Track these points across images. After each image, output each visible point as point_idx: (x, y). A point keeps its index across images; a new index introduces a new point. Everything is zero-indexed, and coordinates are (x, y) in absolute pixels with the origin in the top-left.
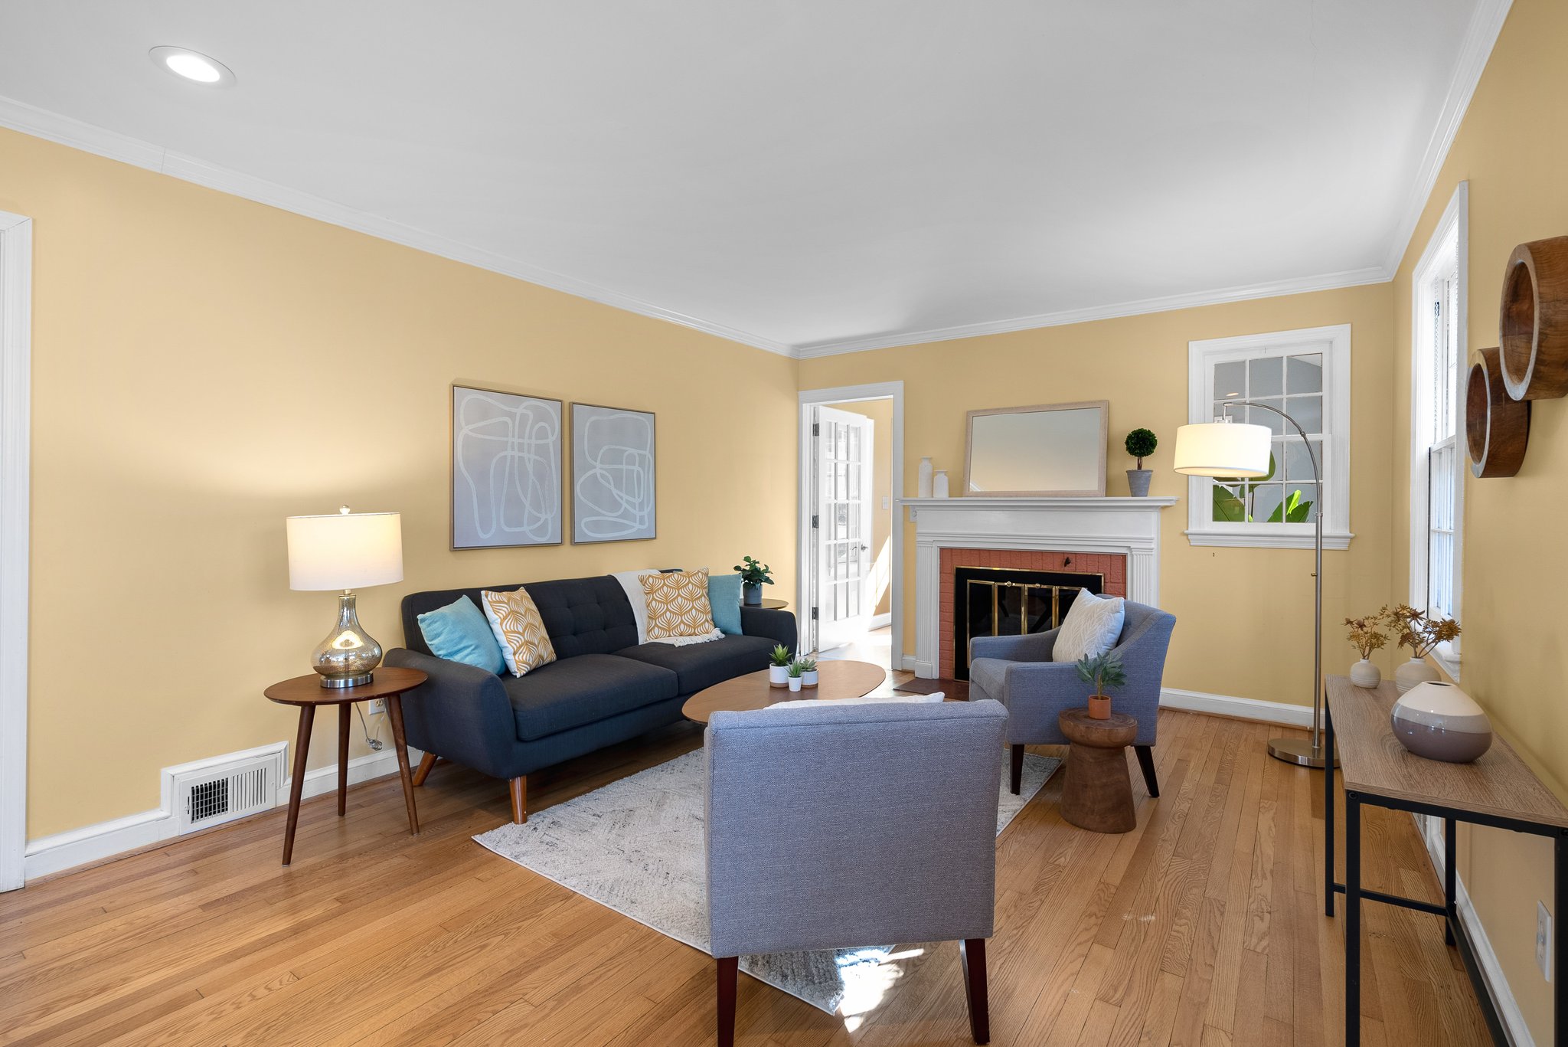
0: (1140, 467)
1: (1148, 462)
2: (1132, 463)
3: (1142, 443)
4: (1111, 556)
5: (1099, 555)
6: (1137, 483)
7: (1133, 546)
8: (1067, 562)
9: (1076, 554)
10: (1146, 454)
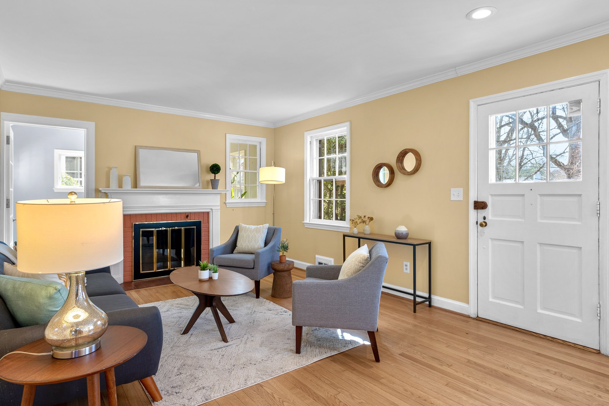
0: (215, 177)
1: (218, 176)
2: (212, 176)
3: (215, 169)
4: (203, 213)
5: (199, 213)
6: (214, 184)
7: (213, 209)
8: (187, 216)
9: (190, 213)
10: (217, 173)
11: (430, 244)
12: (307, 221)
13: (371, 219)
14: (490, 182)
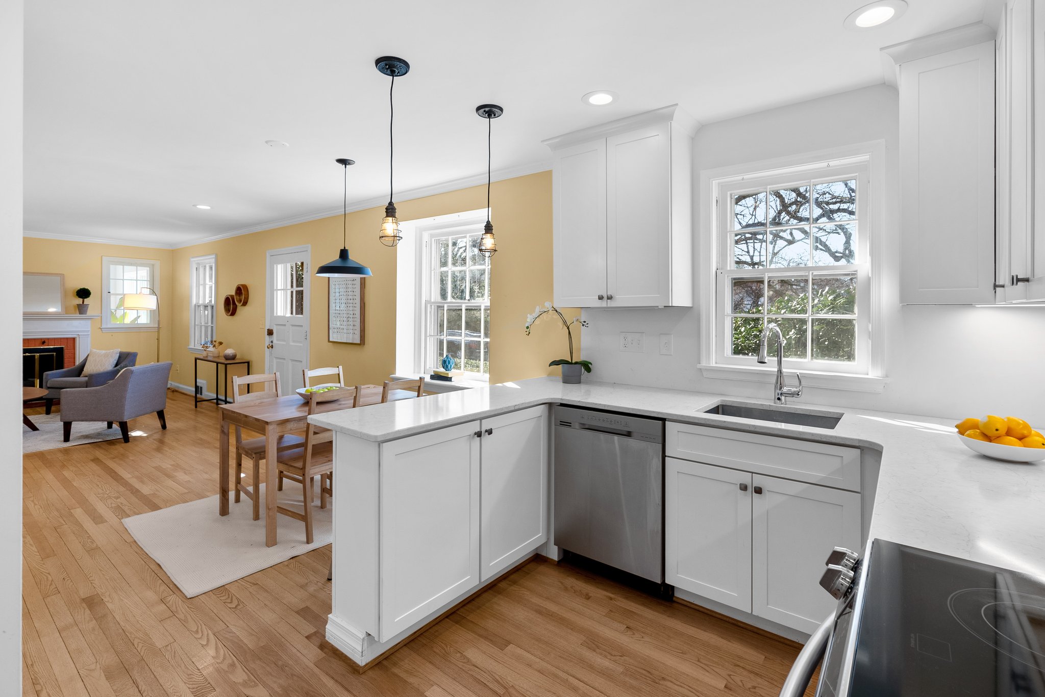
0: (83, 302)
1: (87, 301)
2: (80, 301)
4: (67, 339)
5: (61, 339)
6: (82, 309)
7: (79, 334)
8: (44, 342)
9: (48, 339)
10: (86, 298)
11: (248, 363)
12: (192, 346)
13: (221, 343)
14: (275, 314)
